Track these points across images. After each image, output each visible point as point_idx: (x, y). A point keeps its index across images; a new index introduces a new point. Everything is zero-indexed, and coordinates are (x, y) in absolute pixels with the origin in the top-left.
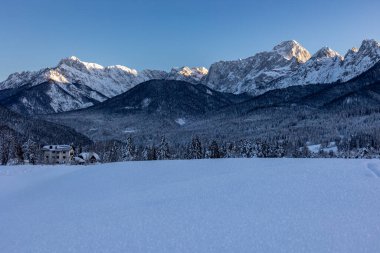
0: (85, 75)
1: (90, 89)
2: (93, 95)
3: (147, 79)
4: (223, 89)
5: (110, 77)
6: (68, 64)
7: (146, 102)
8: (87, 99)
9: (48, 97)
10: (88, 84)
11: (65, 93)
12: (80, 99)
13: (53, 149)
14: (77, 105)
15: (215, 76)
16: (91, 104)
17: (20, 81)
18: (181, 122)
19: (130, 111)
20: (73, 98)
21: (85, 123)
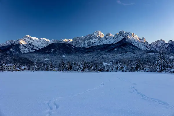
0: (32, 41)
1: (34, 46)
2: (35, 48)
3: (53, 43)
4: (77, 46)
5: (40, 42)
6: (27, 38)
7: (52, 50)
8: (33, 49)
9: (20, 48)
10: (33, 44)
11: (26, 47)
12: (31, 49)
13: (7, 65)
14: (30, 51)
15: (75, 42)
16: (34, 51)
17: (10, 43)
18: (64, 56)
19: (47, 53)
20: (28, 49)
21: (32, 57)
